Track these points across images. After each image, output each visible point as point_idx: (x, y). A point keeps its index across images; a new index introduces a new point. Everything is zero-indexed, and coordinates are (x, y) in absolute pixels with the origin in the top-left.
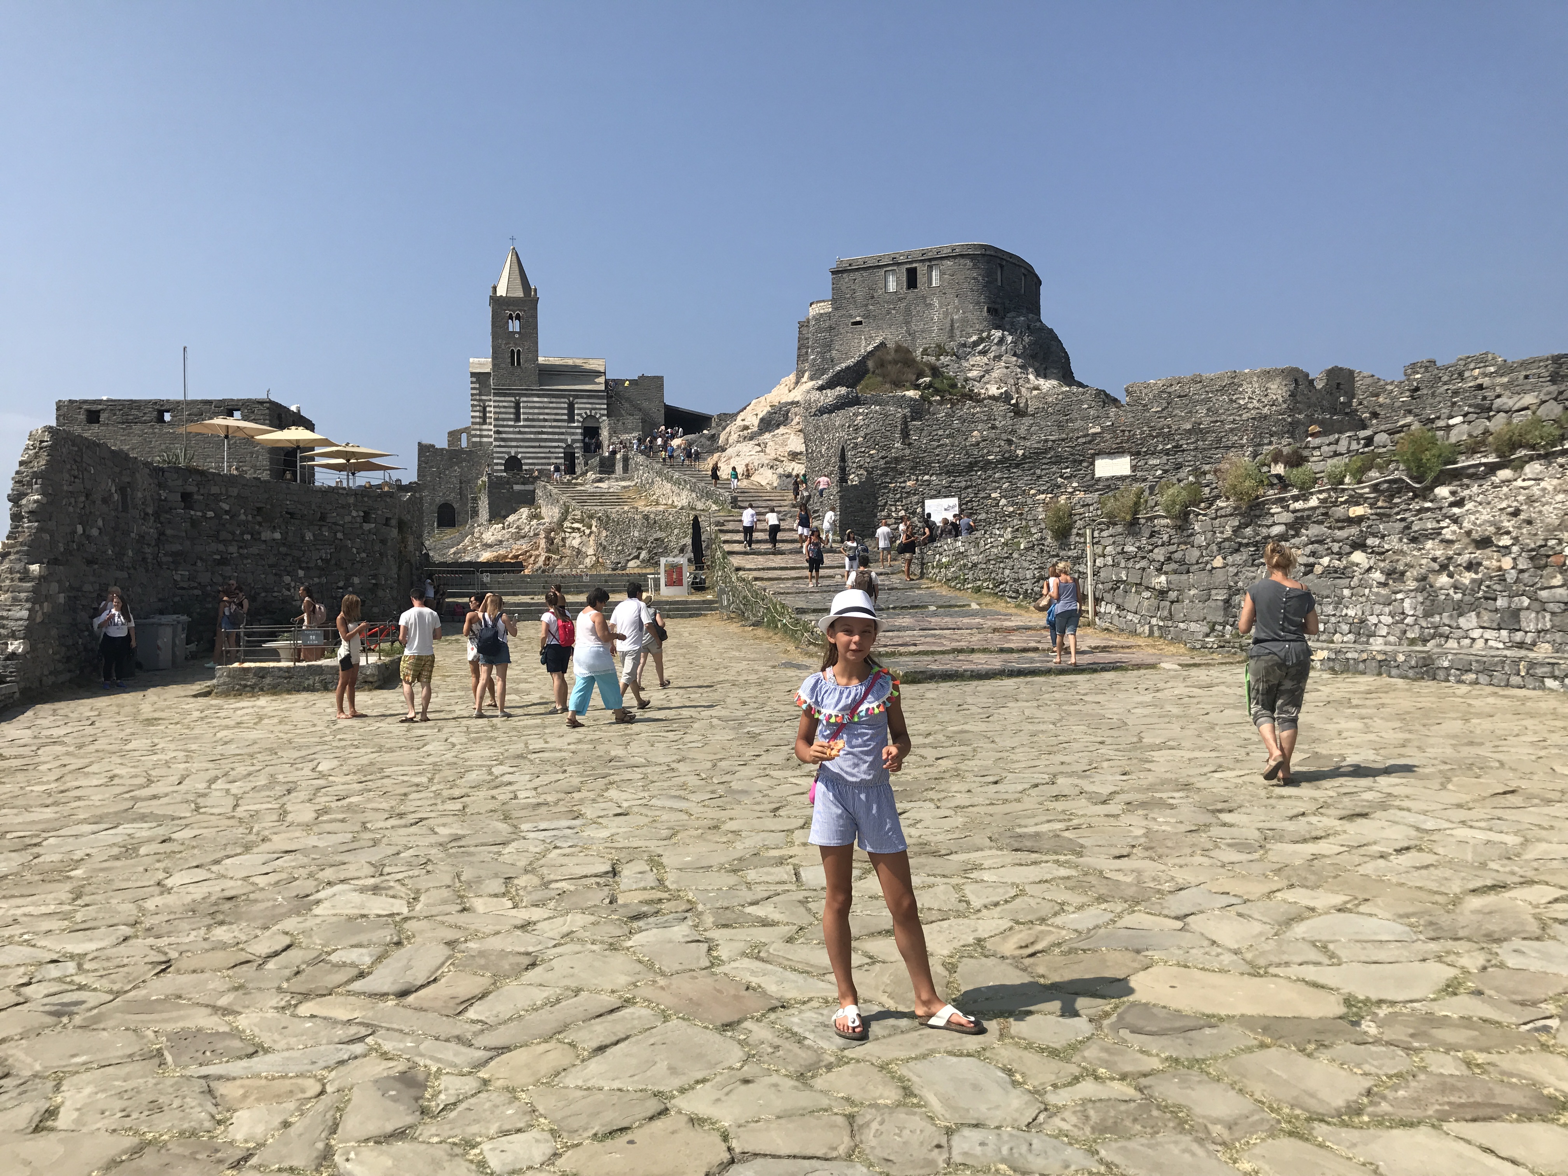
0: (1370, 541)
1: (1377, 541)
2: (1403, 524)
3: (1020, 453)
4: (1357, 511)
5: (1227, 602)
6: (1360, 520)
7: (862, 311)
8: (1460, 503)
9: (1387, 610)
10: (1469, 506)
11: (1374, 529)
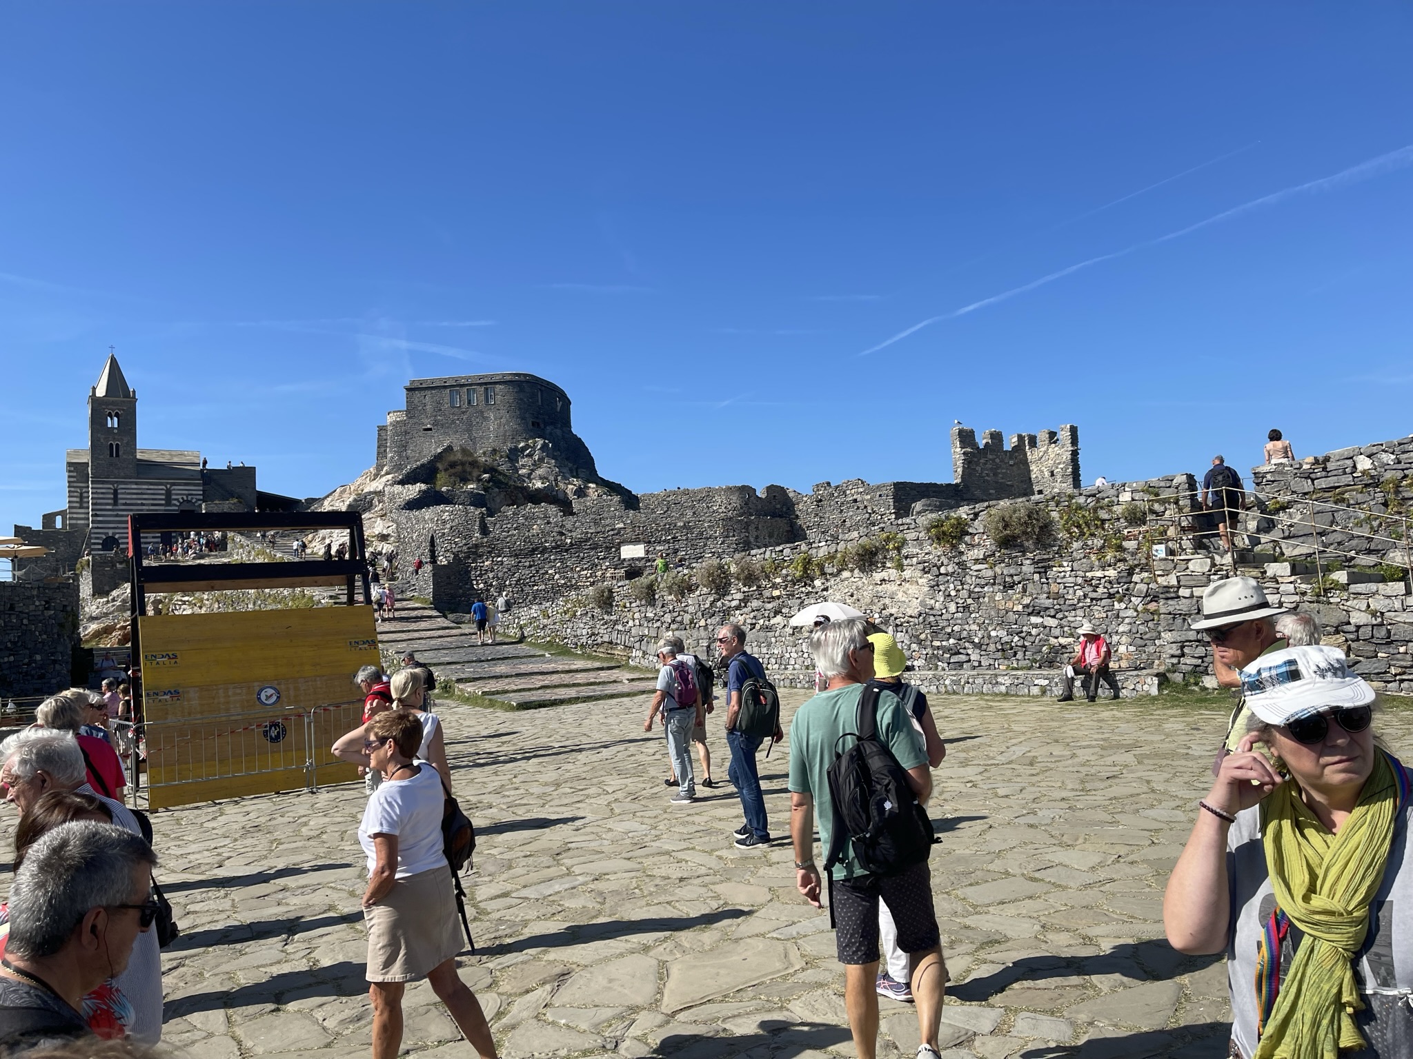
0: (783, 611)
1: (788, 610)
2: (800, 601)
3: (569, 541)
4: (776, 593)
5: (708, 647)
6: (778, 597)
7: (431, 420)
8: (826, 589)
9: (794, 650)
10: (830, 591)
11: (785, 603)
